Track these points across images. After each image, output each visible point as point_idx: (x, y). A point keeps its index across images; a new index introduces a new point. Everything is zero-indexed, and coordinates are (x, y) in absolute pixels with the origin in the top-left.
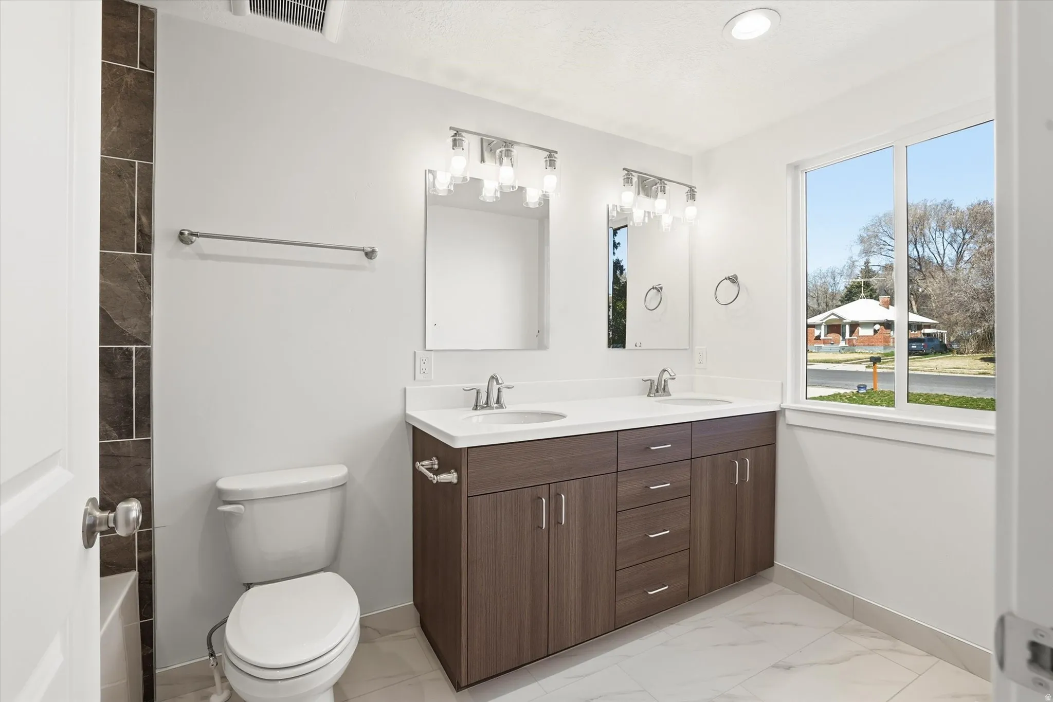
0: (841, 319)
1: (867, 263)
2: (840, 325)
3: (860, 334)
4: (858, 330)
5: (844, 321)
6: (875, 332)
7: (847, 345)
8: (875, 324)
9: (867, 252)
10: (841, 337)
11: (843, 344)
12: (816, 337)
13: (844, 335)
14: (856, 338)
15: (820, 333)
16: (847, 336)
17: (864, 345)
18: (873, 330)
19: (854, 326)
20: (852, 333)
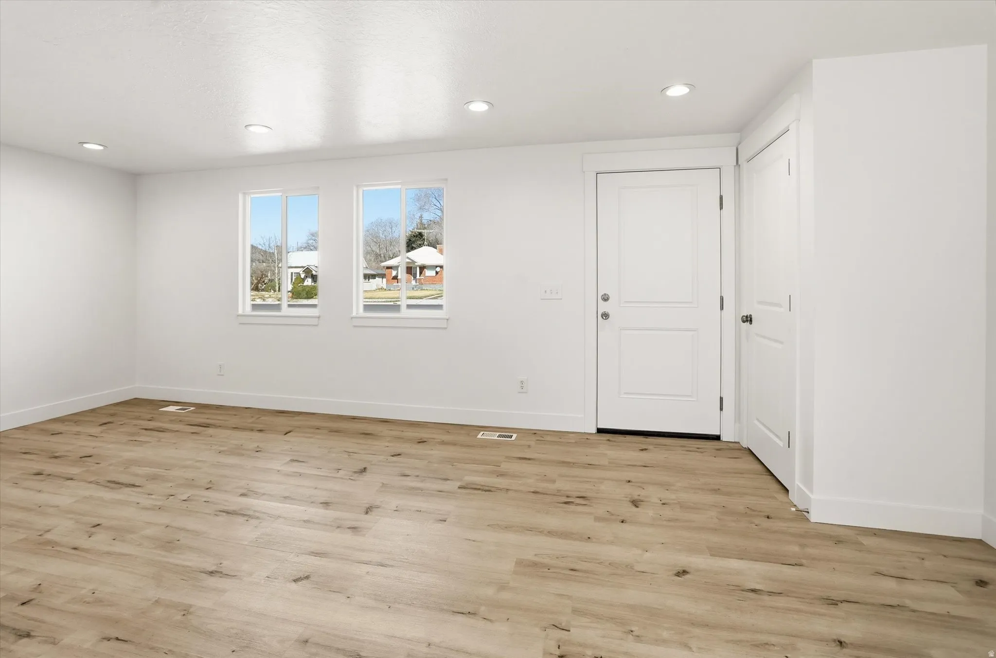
0: (414, 262)
1: (421, 217)
2: (412, 267)
3: (426, 275)
4: (425, 271)
5: (416, 264)
6: (437, 273)
7: (418, 284)
8: (437, 267)
9: (421, 208)
10: (412, 277)
11: (413, 283)
12: (393, 277)
13: (415, 277)
14: (423, 278)
15: (397, 273)
16: (418, 277)
17: (429, 284)
18: (435, 272)
19: (422, 268)
20: (421, 273)
